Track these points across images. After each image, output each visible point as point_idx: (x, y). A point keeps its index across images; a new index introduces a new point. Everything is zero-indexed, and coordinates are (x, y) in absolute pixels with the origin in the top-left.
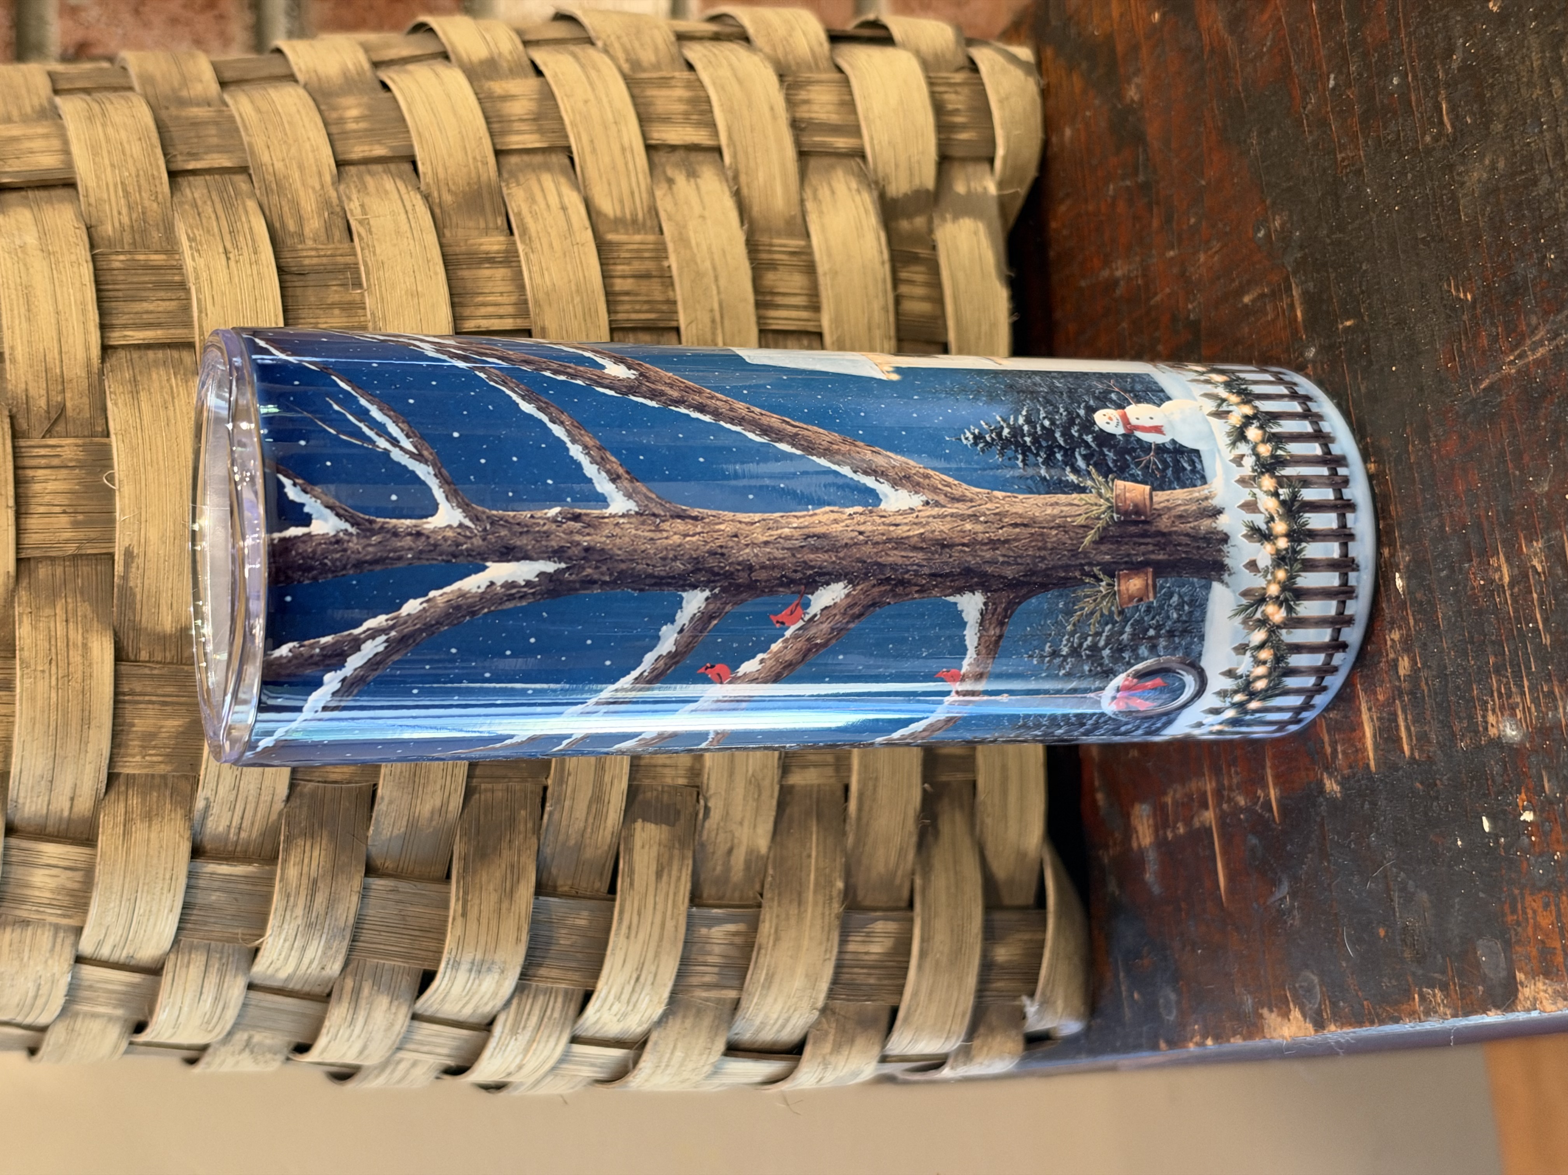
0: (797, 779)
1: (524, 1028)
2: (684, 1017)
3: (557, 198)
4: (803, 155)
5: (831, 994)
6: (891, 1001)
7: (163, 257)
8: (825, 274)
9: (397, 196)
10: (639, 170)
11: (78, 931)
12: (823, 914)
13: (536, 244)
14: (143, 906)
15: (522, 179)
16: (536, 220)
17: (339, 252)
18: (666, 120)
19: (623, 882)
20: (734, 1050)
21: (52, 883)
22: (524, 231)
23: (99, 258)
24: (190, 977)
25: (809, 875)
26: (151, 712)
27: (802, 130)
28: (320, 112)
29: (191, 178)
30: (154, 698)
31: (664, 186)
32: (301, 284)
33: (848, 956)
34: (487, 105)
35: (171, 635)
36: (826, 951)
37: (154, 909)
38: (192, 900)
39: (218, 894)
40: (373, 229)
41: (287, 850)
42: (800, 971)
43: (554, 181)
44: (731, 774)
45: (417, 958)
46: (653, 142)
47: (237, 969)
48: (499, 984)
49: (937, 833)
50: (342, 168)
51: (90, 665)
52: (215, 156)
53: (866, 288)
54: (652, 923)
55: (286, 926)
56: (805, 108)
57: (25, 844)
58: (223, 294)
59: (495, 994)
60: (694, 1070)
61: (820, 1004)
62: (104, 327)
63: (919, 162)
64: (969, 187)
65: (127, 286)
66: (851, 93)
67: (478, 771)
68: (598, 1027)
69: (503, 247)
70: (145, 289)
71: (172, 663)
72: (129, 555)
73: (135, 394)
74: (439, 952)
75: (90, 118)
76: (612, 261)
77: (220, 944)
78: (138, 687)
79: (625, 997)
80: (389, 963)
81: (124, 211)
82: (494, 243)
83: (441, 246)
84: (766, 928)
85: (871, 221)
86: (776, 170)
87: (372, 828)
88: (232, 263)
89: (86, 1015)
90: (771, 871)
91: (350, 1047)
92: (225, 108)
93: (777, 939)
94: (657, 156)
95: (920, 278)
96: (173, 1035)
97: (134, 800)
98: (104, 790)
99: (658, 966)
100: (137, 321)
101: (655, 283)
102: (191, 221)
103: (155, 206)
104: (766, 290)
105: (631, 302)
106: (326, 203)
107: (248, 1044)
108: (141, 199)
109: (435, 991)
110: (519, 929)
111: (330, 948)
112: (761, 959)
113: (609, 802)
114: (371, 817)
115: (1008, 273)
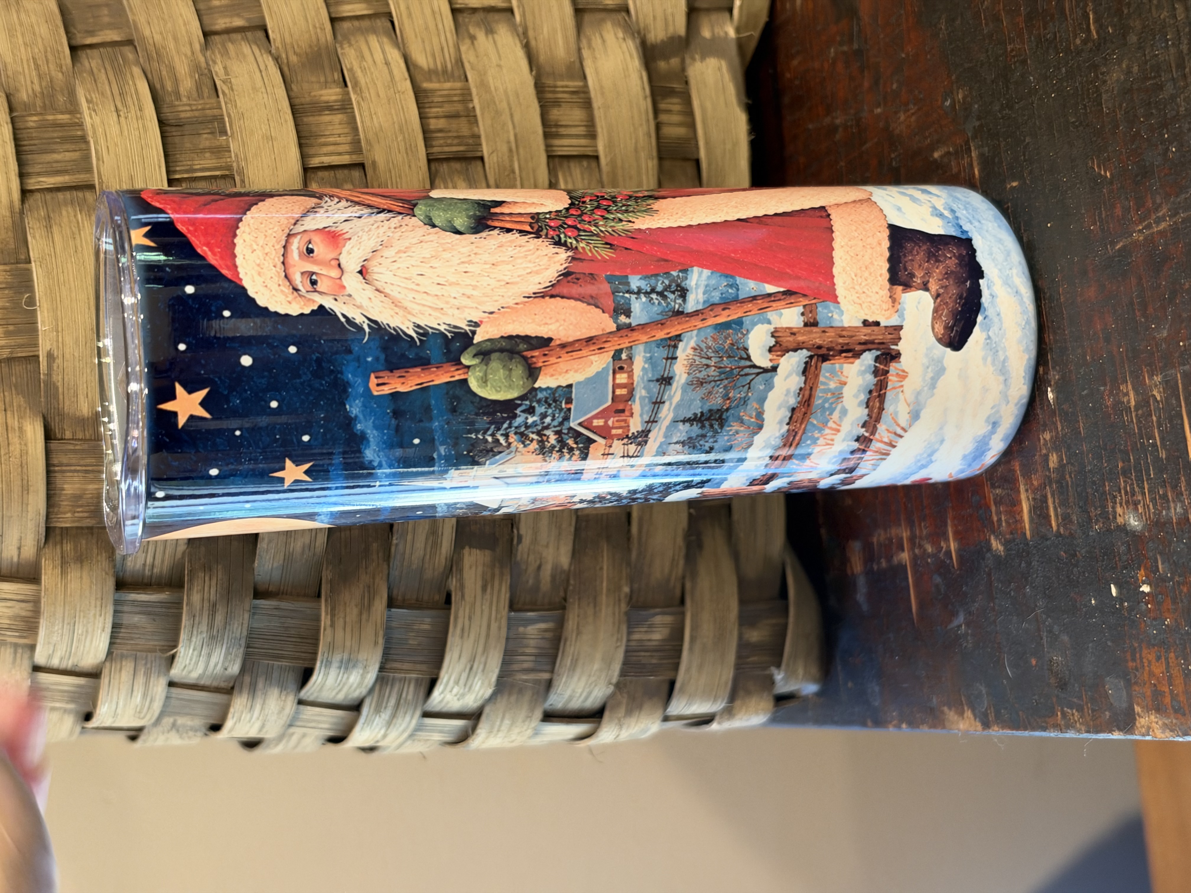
1: (385, 708)
2: (510, 694)
3: (382, 57)
4: (579, 12)
5: (623, 673)
6: (669, 676)
7: (67, 116)
8: (599, 108)
9: (252, 59)
10: (447, 29)
11: (32, 648)
12: (614, 614)
13: (366, 94)
14: (81, 627)
15: (353, 42)
16: (365, 74)
17: (208, 106)
19: (456, 594)
20: (550, 717)
21: (10, 612)
22: (356, 84)
23: (17, 120)
24: (122, 680)
25: (602, 582)
26: (76, 479)
29: (89, 51)
30: (78, 468)
31: (468, 41)
32: (179, 133)
33: (634, 644)
35: (88, 418)
36: (618, 640)
37: (90, 630)
38: (119, 621)
39: (140, 615)
40: (234, 87)
41: (191, 580)
42: (598, 656)
43: (378, 41)
45: (299, 659)
46: (458, 6)
47: (159, 672)
48: (363, 677)
49: (700, 546)
50: (208, 38)
51: (26, 445)
52: (107, 32)
53: (632, 117)
54: (480, 626)
55: (194, 639)
58: (116, 145)
59: (360, 684)
60: (519, 733)
61: (614, 680)
62: (22, 175)
63: (673, 15)
64: (713, 32)
65: (41, 141)
68: (443, 704)
69: (340, 97)
70: (54, 143)
71: (91, 440)
72: (50, 356)
73: (49, 227)
74: (315, 653)
76: (427, 105)
77: (144, 654)
78: (64, 459)
79: (462, 682)
80: (277, 663)
81: (36, 80)
82: (331, 94)
83: (290, 98)
84: (570, 624)
85: (635, 64)
86: (558, 25)
87: (256, 562)
88: (122, 119)
90: (572, 582)
91: (251, 727)
93: (579, 633)
94: (460, 18)
95: (677, 108)
96: (114, 722)
97: (68, 547)
98: (43, 540)
99: (487, 658)
100: (48, 169)
101: (463, 121)
102: (89, 86)
103: (60, 75)
104: (553, 123)
105: (444, 138)
106: (196, 67)
107: (174, 726)
108: (49, 71)
109: (314, 684)
110: (376, 634)
111: (230, 653)
112: (567, 649)
113: (442, 534)
114: (255, 553)
115: (746, 101)
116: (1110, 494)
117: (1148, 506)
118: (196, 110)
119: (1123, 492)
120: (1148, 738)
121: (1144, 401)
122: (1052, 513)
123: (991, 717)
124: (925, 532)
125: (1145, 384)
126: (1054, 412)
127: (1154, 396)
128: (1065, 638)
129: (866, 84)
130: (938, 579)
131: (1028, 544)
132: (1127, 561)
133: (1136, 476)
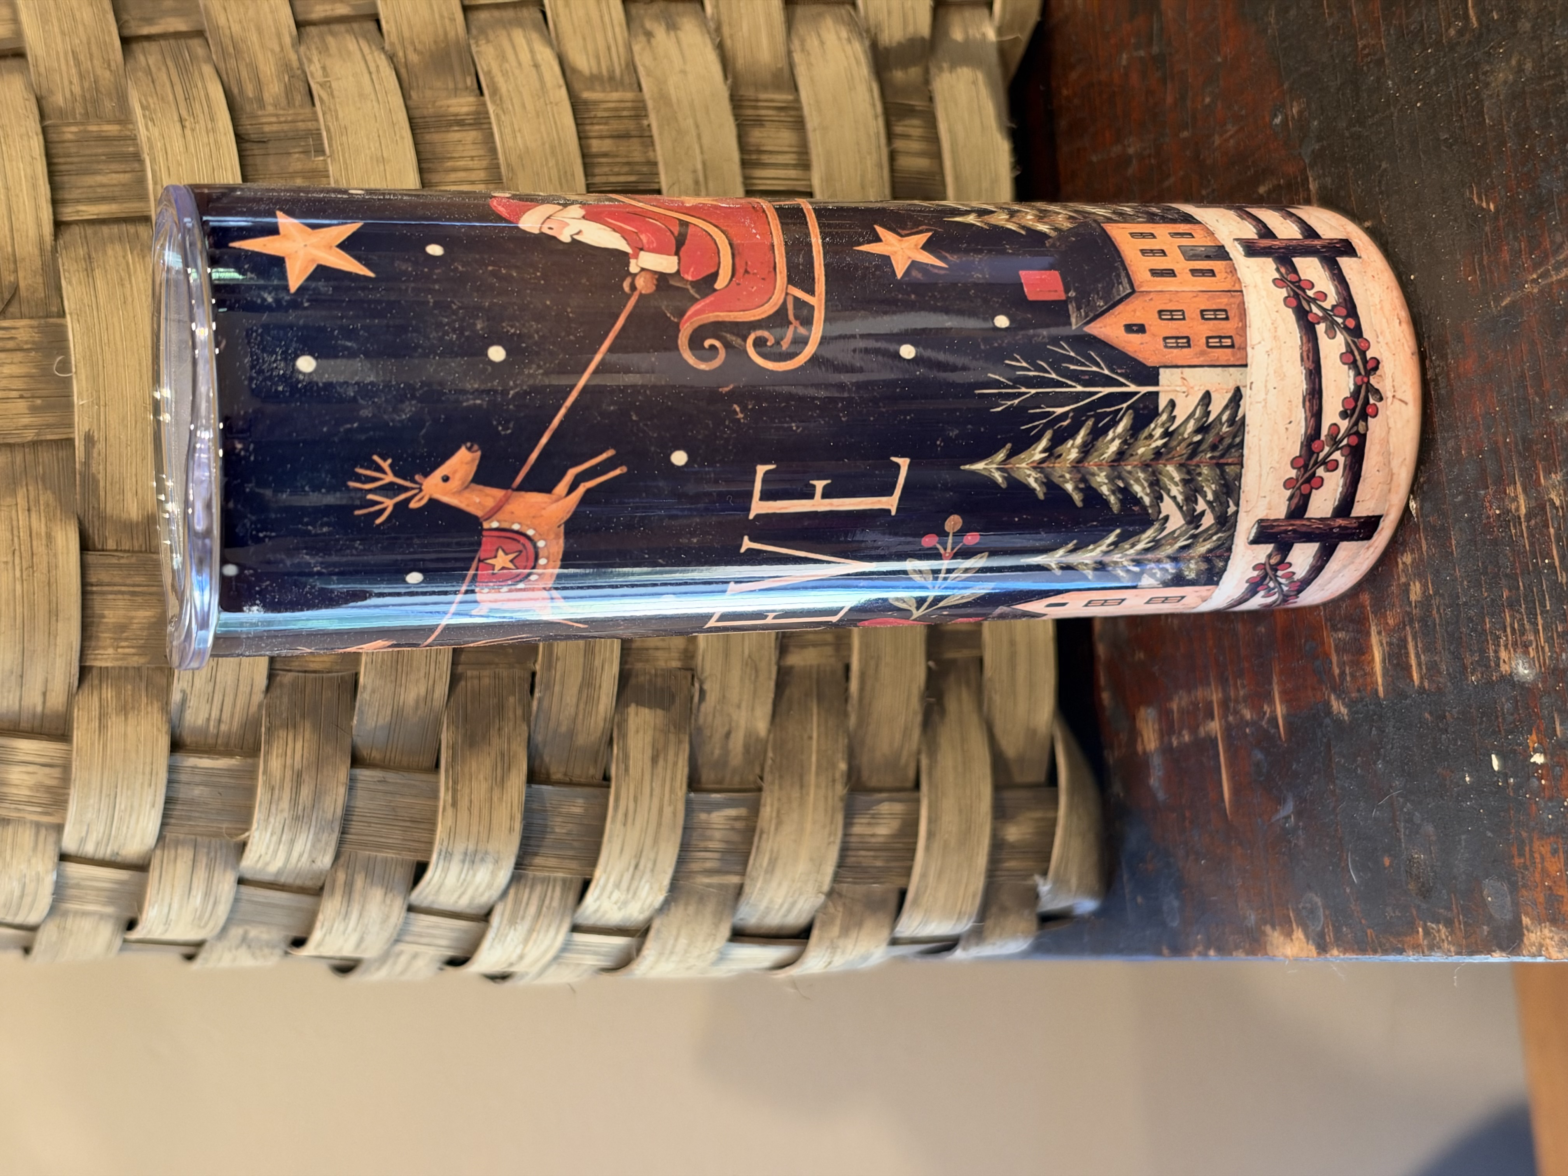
0: (795, 659)
1: (523, 918)
2: (687, 904)
3: (529, 56)
5: (837, 878)
6: (899, 882)
7: (116, 127)
8: (815, 130)
9: (360, 58)
10: (616, 22)
11: (59, 828)
12: (826, 798)
13: (507, 104)
14: (124, 800)
15: (491, 36)
16: (507, 78)
17: (301, 118)
19: (618, 767)
20: (739, 935)
21: (30, 780)
22: (495, 91)
23: (50, 130)
24: (177, 875)
25: (810, 757)
26: (120, 603)
29: (145, 45)
30: (123, 589)
31: (642, 39)
32: (262, 152)
33: (852, 839)
35: (137, 523)
36: (830, 835)
37: (136, 806)
38: (174, 795)
39: (201, 788)
40: (336, 93)
41: (269, 742)
42: (804, 854)
43: (525, 37)
44: (727, 655)
45: (410, 850)
47: (226, 863)
48: (494, 874)
49: (943, 711)
50: (302, 29)
51: (55, 555)
52: (170, 20)
53: (859, 142)
54: (650, 809)
55: (272, 820)
58: (179, 164)
59: (490, 886)
60: (699, 957)
61: (826, 888)
62: (55, 202)
63: (913, 9)
64: (966, 32)
65: (80, 159)
67: (463, 658)
68: (599, 915)
69: (473, 109)
70: (98, 162)
71: (141, 552)
72: (89, 440)
73: (89, 271)
74: (431, 843)
76: (588, 121)
77: (206, 840)
78: (105, 577)
79: (624, 884)
80: (381, 855)
81: (75, 79)
82: (463, 105)
83: (408, 110)
84: (767, 811)
85: (863, 71)
86: (762, 22)
87: (355, 718)
88: (188, 132)
89: (76, 913)
90: (770, 754)
91: (346, 941)
93: (779, 824)
94: (635, 9)
95: (916, 132)
96: (167, 932)
97: (109, 693)
98: (76, 683)
99: (657, 853)
100: (89, 196)
101: (635, 144)
102: (145, 89)
103: (107, 74)
104: (752, 148)
105: (609, 164)
106: (286, 67)
107: (244, 940)
108: (93, 67)
109: (429, 883)
110: (512, 818)
111: (319, 841)
112: (763, 844)
113: (600, 687)
114: (353, 708)
115: (1009, 125)
116: (1491, 633)
117: (1543, 648)
118: (285, 122)
119: (1509, 630)
120: (1540, 960)
121: (1539, 509)
122: (1413, 662)
123: (1330, 937)
124: (1242, 693)
125: (1540, 485)
126: (1416, 527)
127: (1551, 501)
128: (1430, 829)
129: (1169, 100)
130: (1259, 755)
131: (1381, 705)
132: (1514, 722)
133: (1526, 608)
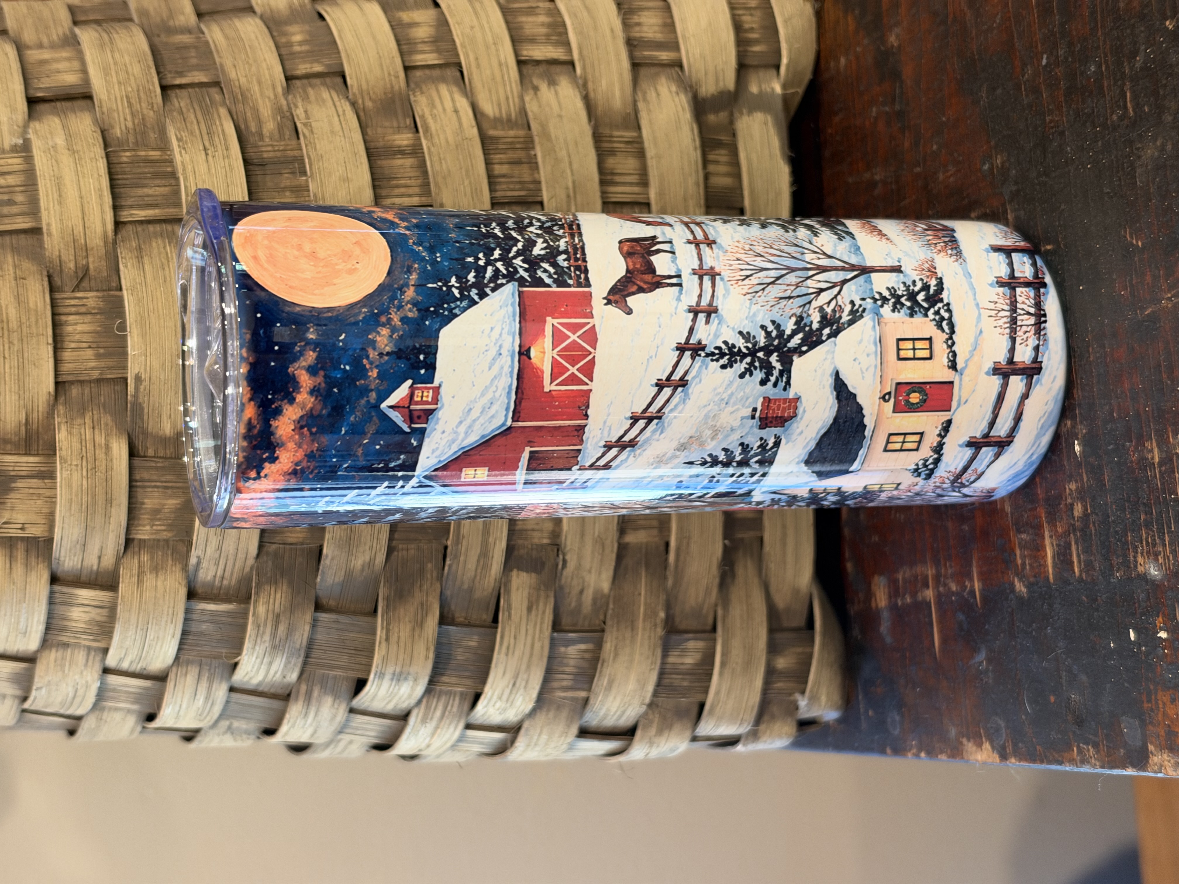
0: (631, 538)
1: (432, 719)
2: (548, 711)
3: (451, 104)
4: (636, 66)
5: (656, 694)
6: (699, 697)
7: (158, 153)
8: (652, 158)
9: (331, 104)
10: (513, 80)
11: (106, 651)
12: (650, 637)
13: (436, 140)
14: (152, 634)
15: (425, 89)
16: (435, 121)
17: (290, 147)
18: (532, 40)
19: (503, 614)
20: (585, 733)
21: (86, 617)
22: (427, 130)
23: (112, 154)
24: (187, 684)
25: (639, 608)
26: (156, 494)
27: (635, 46)
28: (273, 37)
29: (178, 91)
30: (158, 484)
31: (531, 92)
32: (262, 172)
33: (668, 666)
34: (397, 30)
35: (169, 437)
36: (652, 663)
37: (161, 636)
38: (188, 629)
39: (207, 624)
40: (315, 131)
41: (257, 593)
42: (633, 678)
43: (449, 90)
44: (583, 535)
45: (353, 670)
46: (523, 58)
47: (222, 678)
48: (413, 689)
49: (733, 575)
50: (290, 82)
51: (111, 460)
52: (195, 73)
53: (683, 168)
54: (525, 644)
55: (257, 648)
56: (637, 29)
57: (65, 589)
58: (204, 182)
59: (410, 696)
60: (555, 748)
61: (647, 700)
62: (116, 208)
63: (723, 70)
64: (760, 86)
65: (133, 176)
66: (671, 17)
67: (396, 536)
68: (485, 717)
69: (411, 142)
70: (146, 178)
71: (171, 458)
72: (138, 379)
73: (140, 258)
74: (369, 666)
75: (102, 46)
76: (492, 152)
77: (209, 660)
78: (146, 475)
79: (505, 697)
80: (332, 673)
81: (129, 117)
82: (404, 139)
83: (365, 141)
84: (608, 646)
85: (687, 116)
86: (616, 78)
87: (319, 578)
88: (210, 158)
89: (111, 709)
90: (611, 606)
91: (304, 733)
92: (201, 35)
93: (616, 655)
94: (526, 69)
95: (724, 159)
96: (175, 723)
97: (145, 558)
98: (122, 551)
99: (529, 676)
100: (140, 203)
101: (525, 168)
102: (179, 125)
103: (152, 114)
104: (608, 171)
105: (507, 183)
106: (278, 110)
107: (229, 728)
108: (141, 108)
109: (367, 694)
110: (428, 649)
111: (290, 662)
112: (604, 670)
113: (493, 557)
114: (318, 569)
115: (790, 154)
116: (1132, 543)
117: (1168, 557)
119: (1144, 543)
120: (1160, 775)
121: (1168, 459)
122: (1075, 559)
123: (1009, 749)
124: (950, 571)
125: (1169, 442)
126: (1080, 464)
127: (1177, 454)
128: (1084, 678)
129: (907, 144)
130: (961, 617)
131: (1051, 588)
132: (1146, 607)
133: (1157, 528)
